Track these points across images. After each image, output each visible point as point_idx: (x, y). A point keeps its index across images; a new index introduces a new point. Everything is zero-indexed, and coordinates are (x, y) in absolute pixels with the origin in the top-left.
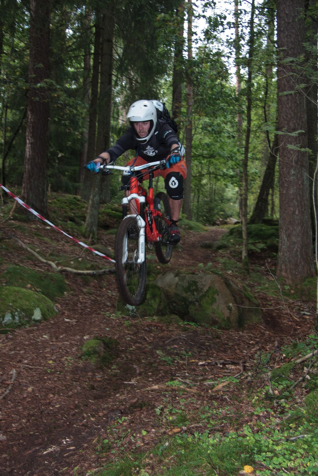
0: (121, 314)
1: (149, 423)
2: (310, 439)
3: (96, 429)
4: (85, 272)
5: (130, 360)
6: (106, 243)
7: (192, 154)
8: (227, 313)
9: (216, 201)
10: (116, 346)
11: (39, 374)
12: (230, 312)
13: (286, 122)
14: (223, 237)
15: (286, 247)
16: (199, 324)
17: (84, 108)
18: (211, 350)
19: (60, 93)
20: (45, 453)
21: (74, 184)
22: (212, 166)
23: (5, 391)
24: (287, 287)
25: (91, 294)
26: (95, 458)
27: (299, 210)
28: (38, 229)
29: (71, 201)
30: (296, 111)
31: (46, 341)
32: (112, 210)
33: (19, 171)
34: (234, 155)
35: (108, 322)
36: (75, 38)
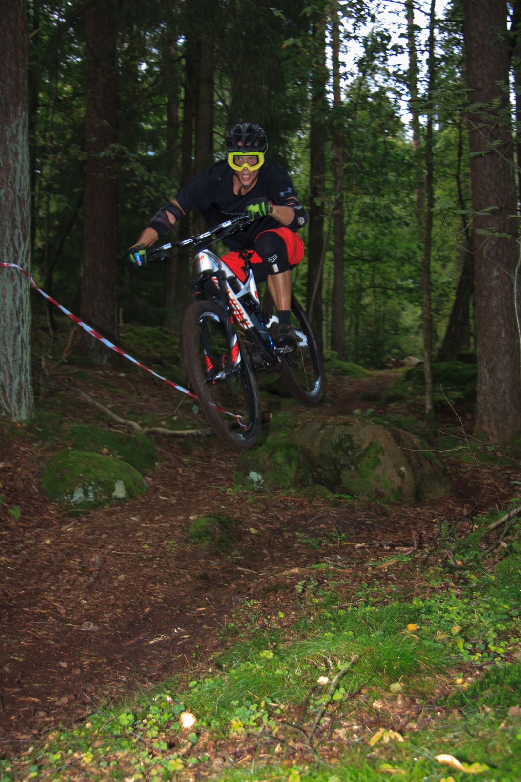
0: (241, 488)
4: (185, 432)
5: (257, 544)
7: (345, 256)
8: (397, 481)
9: (385, 331)
10: (237, 526)
11: (131, 560)
12: (402, 480)
13: (483, 198)
14: (396, 383)
15: (488, 387)
16: (355, 496)
17: (173, 186)
18: (375, 530)
19: (136, 165)
20: (151, 643)
21: (157, 309)
22: (379, 275)
23: (89, 579)
24: (491, 447)
25: (195, 466)
27: (506, 331)
28: (106, 377)
29: (157, 335)
31: (135, 524)
34: (412, 254)
35: (223, 498)
36: (152, 76)
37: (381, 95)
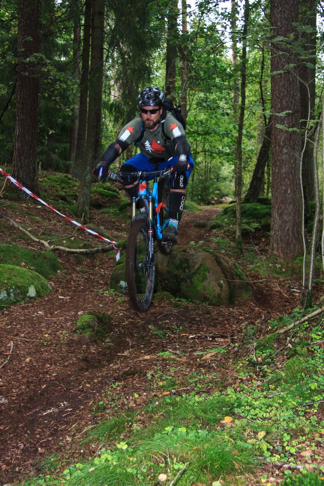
0: (114, 291)
1: (141, 388)
2: (285, 396)
3: (91, 393)
4: (78, 250)
5: (123, 334)
6: (98, 222)
8: (218, 290)
9: (211, 179)
10: (110, 321)
11: (36, 346)
12: (221, 289)
14: (217, 216)
15: (278, 226)
16: (189, 300)
17: (75, 83)
18: (202, 325)
19: (50, 68)
20: (44, 414)
21: (64, 162)
22: (208, 144)
23: (5, 361)
24: (278, 266)
25: (84, 273)
26: (91, 417)
27: (291, 189)
28: (29, 208)
29: (63, 180)
30: (289, 89)
31: (41, 317)
32: (105, 189)
33: (7, 148)
34: (229, 131)
35: (101, 299)
36: (64, 8)
37: (212, 28)
